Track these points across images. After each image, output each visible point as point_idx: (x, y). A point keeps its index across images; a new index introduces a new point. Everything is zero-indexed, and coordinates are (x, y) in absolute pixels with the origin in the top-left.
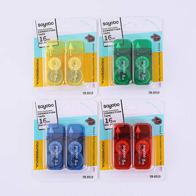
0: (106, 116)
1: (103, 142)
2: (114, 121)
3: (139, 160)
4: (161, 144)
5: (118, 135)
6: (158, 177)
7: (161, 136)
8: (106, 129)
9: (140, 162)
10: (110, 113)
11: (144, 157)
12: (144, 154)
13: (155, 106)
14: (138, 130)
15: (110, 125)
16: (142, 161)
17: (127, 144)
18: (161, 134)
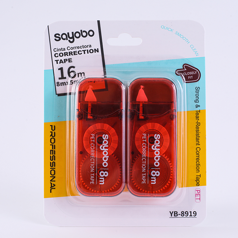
0: (61, 61)
1: (52, 126)
2: (81, 74)
3: (144, 173)
4: (197, 131)
5: (89, 109)
6: (191, 216)
7: (197, 113)
8: (59, 95)
9: (146, 178)
10: (71, 53)
11: (157, 164)
12: (157, 158)
13: (183, 37)
14: (142, 96)
15: (69, 83)
16: (151, 176)
17: (113, 131)
18: (199, 106)
